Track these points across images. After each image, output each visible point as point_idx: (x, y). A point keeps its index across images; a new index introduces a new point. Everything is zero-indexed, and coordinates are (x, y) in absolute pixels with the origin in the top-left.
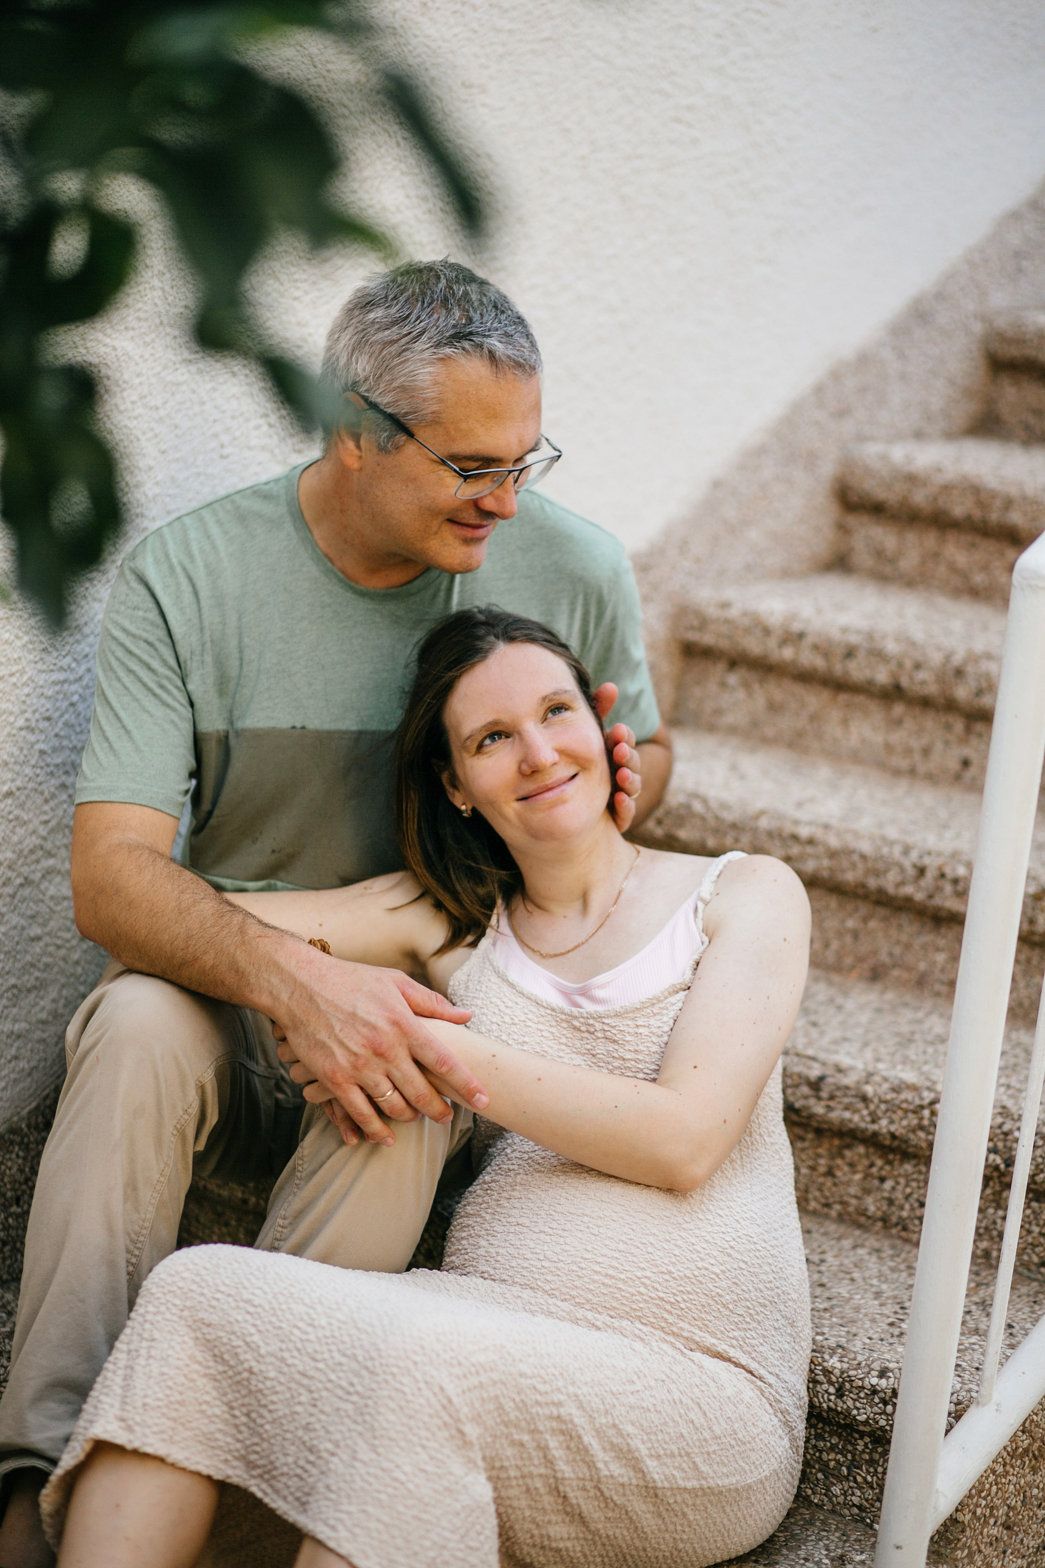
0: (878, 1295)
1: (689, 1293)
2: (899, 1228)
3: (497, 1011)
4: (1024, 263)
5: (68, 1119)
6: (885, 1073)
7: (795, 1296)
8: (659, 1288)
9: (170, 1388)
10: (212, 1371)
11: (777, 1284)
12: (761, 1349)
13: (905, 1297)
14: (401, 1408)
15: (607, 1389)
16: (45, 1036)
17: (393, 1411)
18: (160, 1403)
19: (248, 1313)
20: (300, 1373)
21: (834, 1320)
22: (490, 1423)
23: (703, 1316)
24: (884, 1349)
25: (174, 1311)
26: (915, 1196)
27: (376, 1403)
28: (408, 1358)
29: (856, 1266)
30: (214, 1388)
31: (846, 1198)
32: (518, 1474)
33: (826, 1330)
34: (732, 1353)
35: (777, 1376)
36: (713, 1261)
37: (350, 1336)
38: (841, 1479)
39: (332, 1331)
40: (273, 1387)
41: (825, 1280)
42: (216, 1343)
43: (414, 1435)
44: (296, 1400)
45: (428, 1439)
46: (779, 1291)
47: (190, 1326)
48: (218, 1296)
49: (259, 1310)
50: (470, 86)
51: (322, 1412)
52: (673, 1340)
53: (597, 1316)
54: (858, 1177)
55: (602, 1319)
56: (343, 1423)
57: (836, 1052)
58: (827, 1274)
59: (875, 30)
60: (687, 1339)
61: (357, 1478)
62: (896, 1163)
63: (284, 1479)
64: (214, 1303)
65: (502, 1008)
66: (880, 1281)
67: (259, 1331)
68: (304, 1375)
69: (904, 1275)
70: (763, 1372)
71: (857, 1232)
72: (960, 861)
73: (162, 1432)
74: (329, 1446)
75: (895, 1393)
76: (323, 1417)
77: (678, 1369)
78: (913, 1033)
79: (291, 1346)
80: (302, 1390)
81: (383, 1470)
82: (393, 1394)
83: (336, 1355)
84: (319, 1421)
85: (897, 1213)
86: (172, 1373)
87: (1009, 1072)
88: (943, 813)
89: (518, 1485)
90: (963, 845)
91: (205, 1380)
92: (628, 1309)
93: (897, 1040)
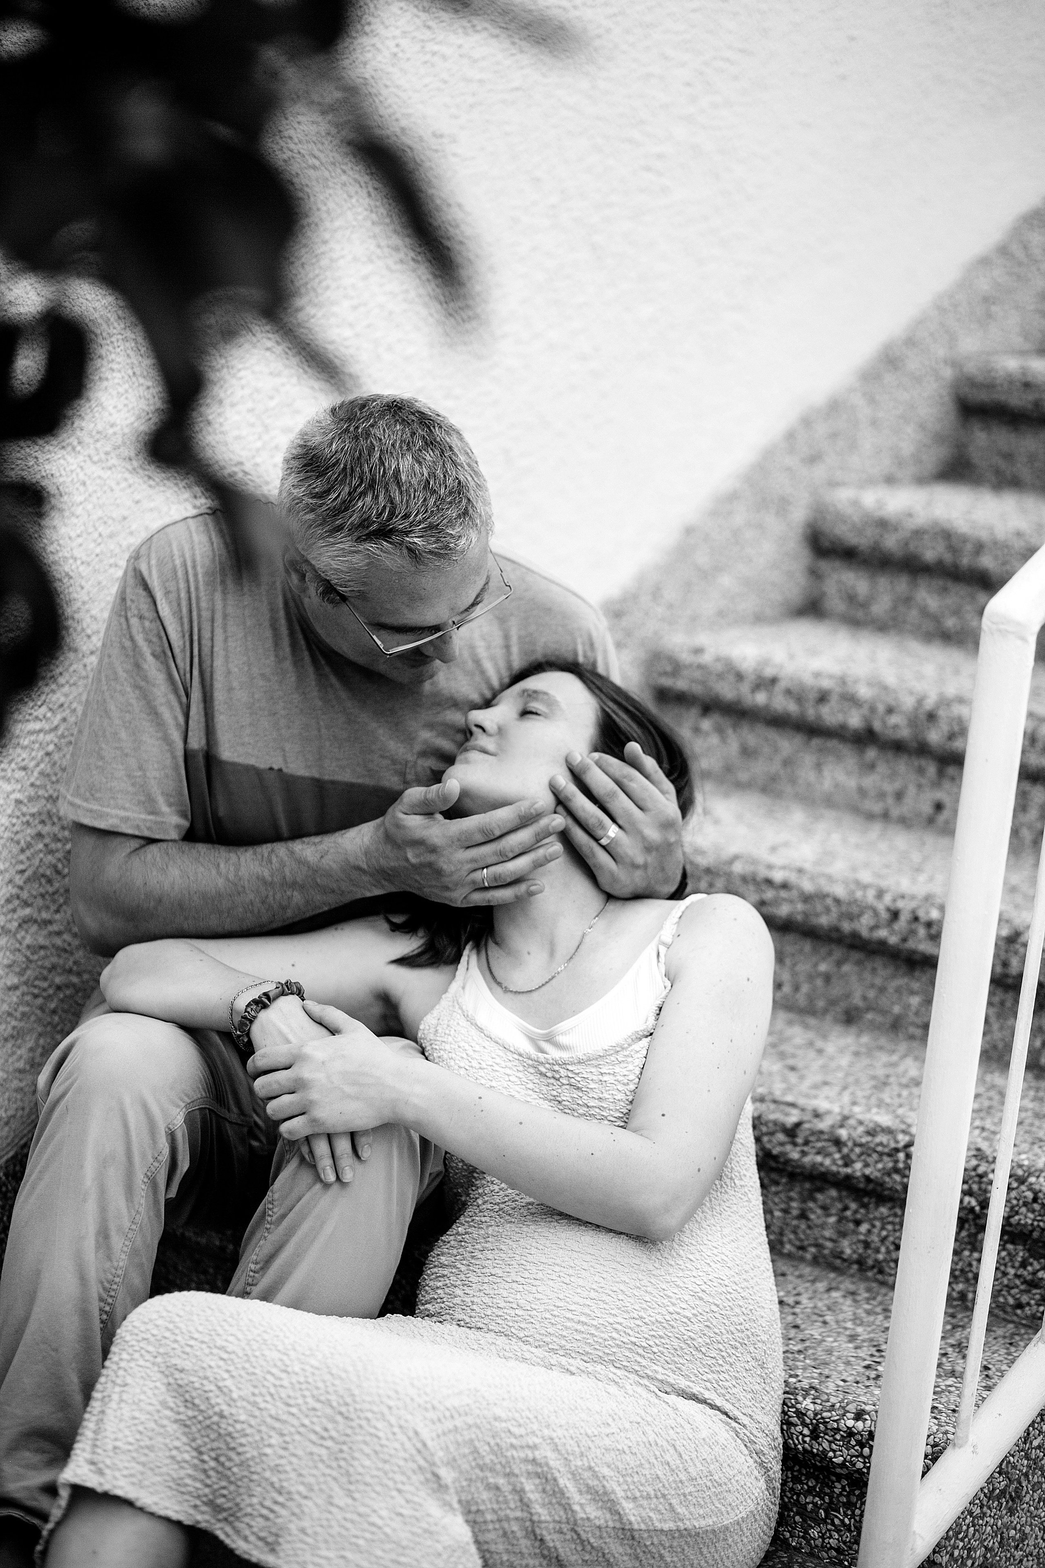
0: (853, 1338)
1: (661, 1337)
2: (875, 1270)
3: (465, 1056)
4: (994, 308)
5: (39, 1168)
6: (860, 1117)
7: (764, 1338)
8: (631, 1333)
9: (140, 1433)
10: (182, 1417)
11: (747, 1326)
12: (734, 1390)
13: (882, 1340)
14: (376, 1452)
15: (582, 1431)
16: (22, 1085)
17: (368, 1455)
18: (130, 1447)
19: (222, 1359)
20: (271, 1416)
21: (808, 1361)
22: (465, 1466)
23: (676, 1359)
24: (859, 1391)
25: (148, 1357)
26: (891, 1239)
27: (351, 1448)
28: (382, 1402)
29: (829, 1309)
30: (185, 1434)
31: (821, 1241)
32: (495, 1517)
33: (799, 1372)
34: (707, 1395)
35: (751, 1416)
36: (684, 1305)
37: (324, 1381)
38: (818, 1522)
39: (306, 1377)
40: (243, 1430)
41: (799, 1322)
42: (188, 1388)
43: (389, 1479)
44: (266, 1443)
45: (403, 1483)
46: (749, 1333)
47: (163, 1372)
48: (192, 1342)
49: (233, 1356)
50: (441, 136)
51: (294, 1455)
52: (647, 1383)
53: (571, 1361)
54: (832, 1220)
55: (576, 1363)
56: (316, 1467)
57: (816, 1097)
58: (801, 1316)
59: (844, 78)
60: (662, 1381)
61: (333, 1523)
62: (871, 1206)
63: (247, 1520)
64: (188, 1349)
65: (470, 1052)
66: (855, 1324)
67: (233, 1377)
68: (277, 1420)
69: (881, 1317)
70: (737, 1413)
71: (832, 1275)
72: (933, 904)
73: (132, 1475)
74: (301, 1488)
75: (871, 1435)
76: (294, 1460)
77: (653, 1411)
78: (888, 1076)
79: (264, 1391)
80: (272, 1433)
81: (360, 1515)
82: (368, 1438)
83: (310, 1400)
84: (291, 1463)
85: (873, 1256)
86: (143, 1417)
87: (982, 1114)
88: (916, 857)
89: (495, 1529)
90: (936, 888)
91: (175, 1426)
92: (601, 1354)
93: (873, 1083)
